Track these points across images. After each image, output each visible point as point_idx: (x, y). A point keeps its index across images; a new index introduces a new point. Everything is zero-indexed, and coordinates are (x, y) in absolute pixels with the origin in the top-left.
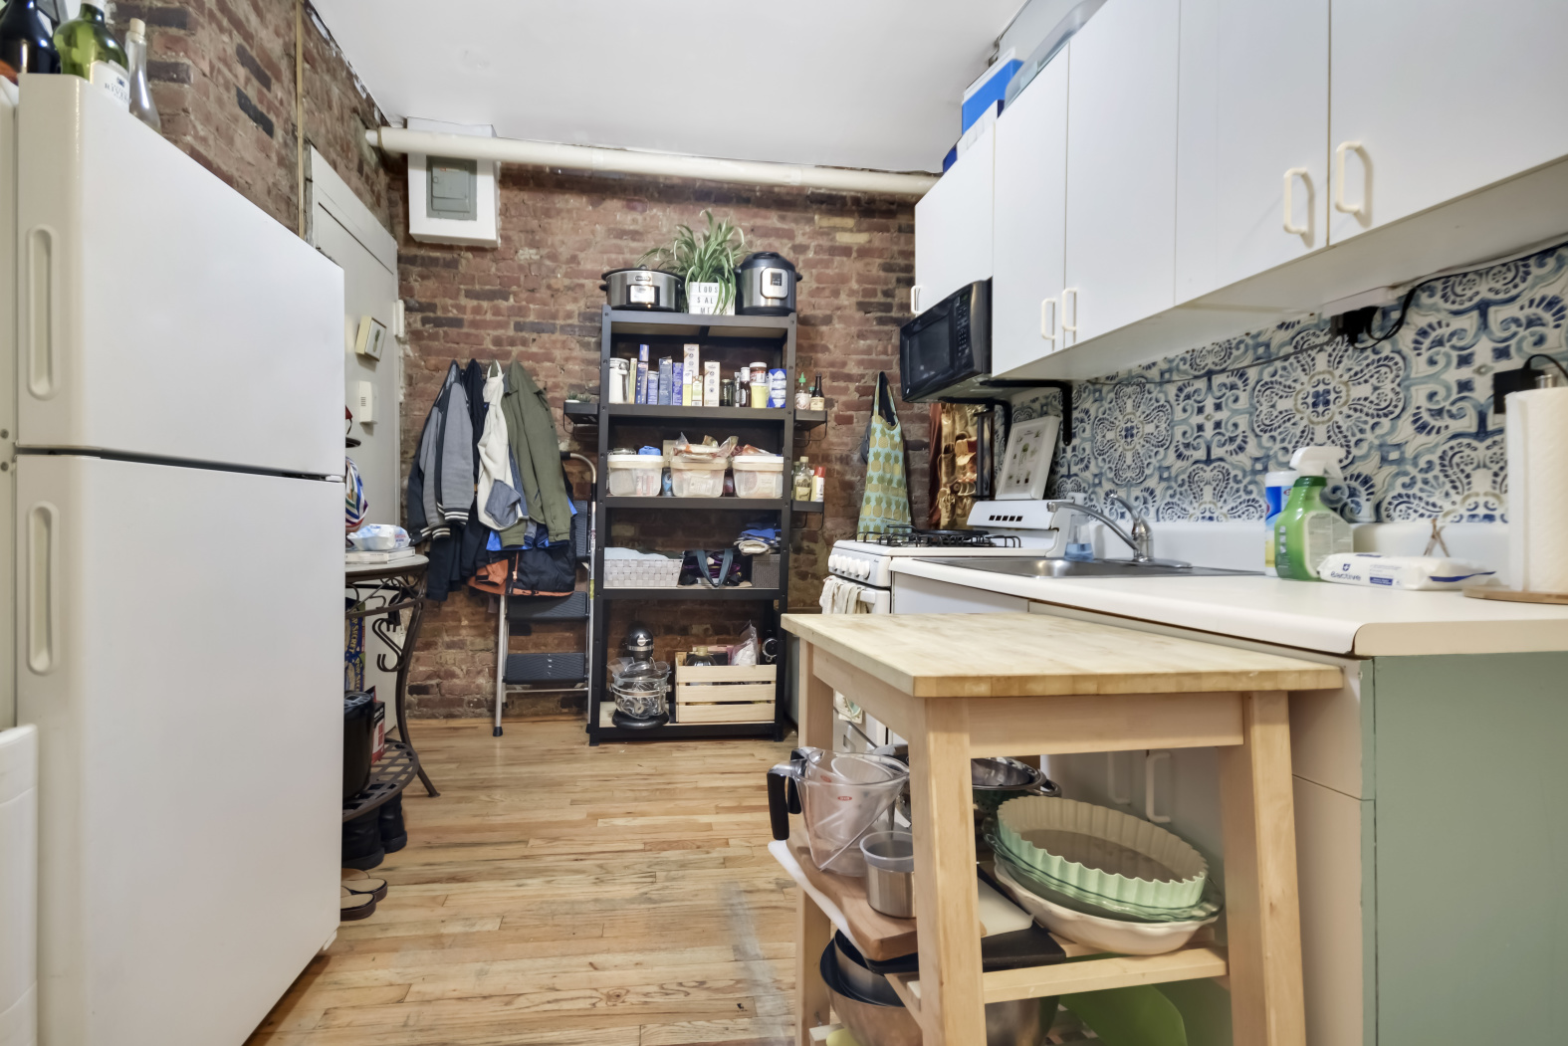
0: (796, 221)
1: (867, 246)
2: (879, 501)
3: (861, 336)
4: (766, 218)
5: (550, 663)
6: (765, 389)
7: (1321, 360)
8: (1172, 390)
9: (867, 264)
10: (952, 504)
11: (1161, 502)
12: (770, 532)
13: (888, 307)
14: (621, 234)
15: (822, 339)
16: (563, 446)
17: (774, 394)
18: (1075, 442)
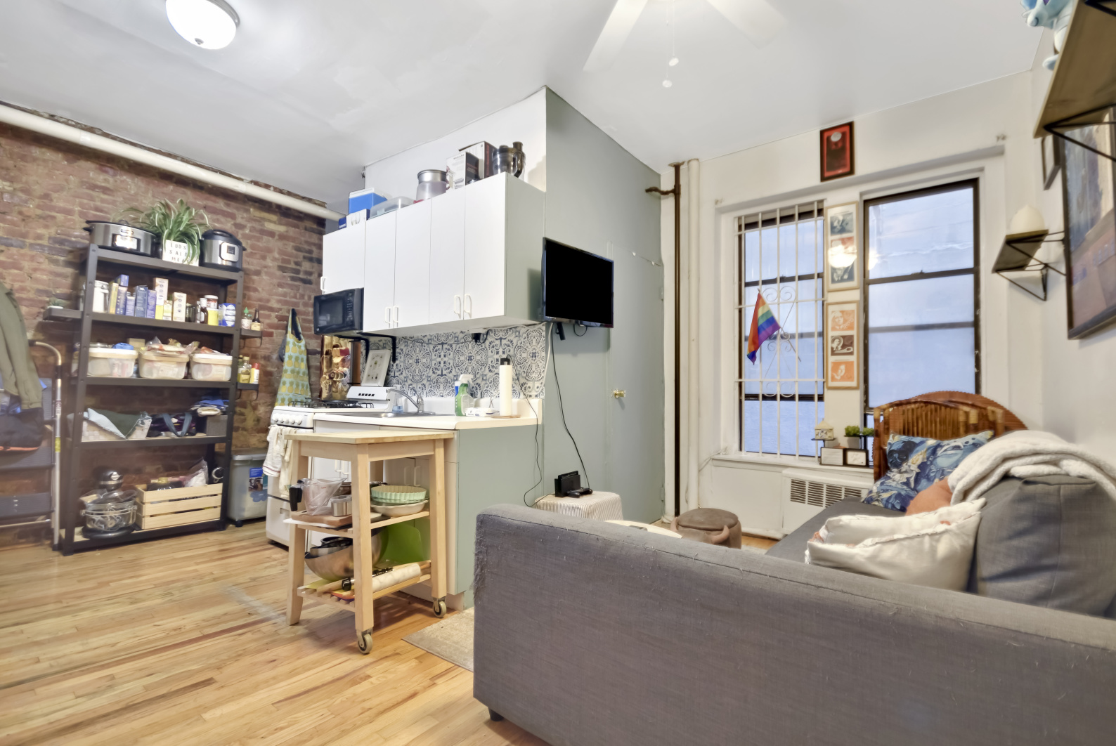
0: (238, 209)
1: (285, 234)
2: (291, 384)
3: (280, 285)
4: (215, 202)
5: (16, 503)
6: (216, 314)
7: (470, 345)
8: (431, 347)
9: (286, 244)
10: (330, 385)
11: (427, 390)
12: (220, 402)
13: (297, 272)
14: (94, 187)
15: (253, 283)
16: (30, 335)
17: (226, 318)
18: (397, 362)
